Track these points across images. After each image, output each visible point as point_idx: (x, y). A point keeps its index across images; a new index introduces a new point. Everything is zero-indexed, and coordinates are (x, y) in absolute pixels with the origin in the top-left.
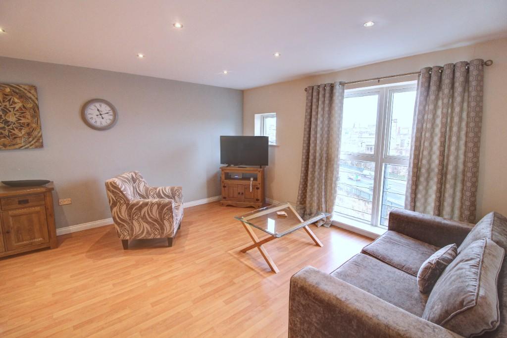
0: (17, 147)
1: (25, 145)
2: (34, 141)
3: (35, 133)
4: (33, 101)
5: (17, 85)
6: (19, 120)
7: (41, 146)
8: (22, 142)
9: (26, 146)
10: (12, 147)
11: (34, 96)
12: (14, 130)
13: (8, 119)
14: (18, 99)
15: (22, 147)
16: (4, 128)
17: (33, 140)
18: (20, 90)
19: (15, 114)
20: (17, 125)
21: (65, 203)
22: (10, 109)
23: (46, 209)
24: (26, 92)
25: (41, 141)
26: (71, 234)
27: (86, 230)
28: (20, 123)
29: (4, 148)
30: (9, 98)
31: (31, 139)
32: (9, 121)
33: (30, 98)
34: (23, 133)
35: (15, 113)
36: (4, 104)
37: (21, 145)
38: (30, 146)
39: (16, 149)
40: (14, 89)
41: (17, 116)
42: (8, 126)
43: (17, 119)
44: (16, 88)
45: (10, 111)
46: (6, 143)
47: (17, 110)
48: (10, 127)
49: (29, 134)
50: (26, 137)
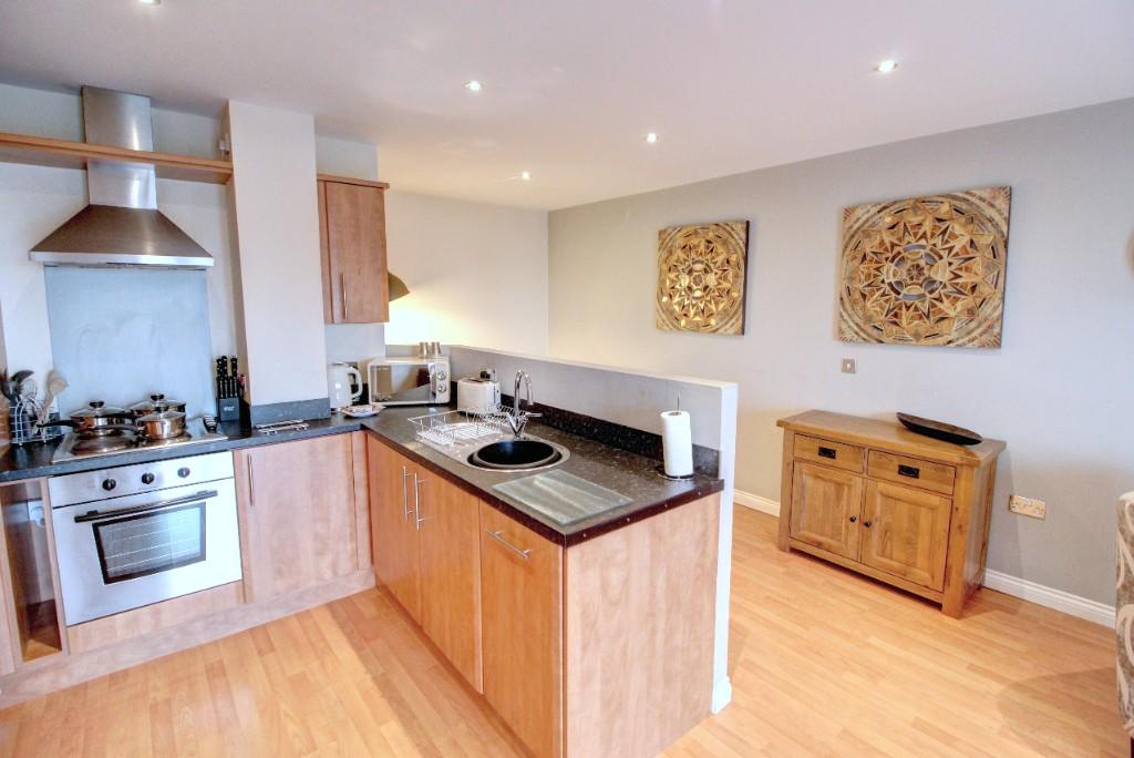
0: (940, 340)
1: (957, 339)
2: (979, 331)
3: (987, 309)
4: (996, 226)
5: (967, 193)
6: (958, 276)
7: (997, 344)
8: (951, 330)
9: (961, 342)
10: (931, 341)
11: (1001, 214)
12: (941, 301)
13: (934, 277)
14: (964, 226)
15: (950, 342)
16: (923, 295)
17: (978, 327)
18: (971, 204)
19: (950, 264)
20: (950, 289)
21: (1025, 511)
22: (942, 253)
23: (953, 509)
24: (983, 205)
25: (996, 330)
26: (1019, 601)
27: (1068, 617)
28: (957, 284)
29: (914, 342)
30: (944, 227)
31: (973, 325)
32: (935, 281)
33: (991, 220)
34: (959, 309)
35: (951, 261)
36: (933, 242)
37: (950, 338)
38: (969, 341)
39: (939, 345)
40: (958, 204)
41: (953, 267)
42: (931, 292)
43: (952, 276)
44: (965, 199)
45: (941, 258)
46: (921, 330)
47: (957, 254)
48: (935, 295)
49: (971, 312)
50: (965, 317)
